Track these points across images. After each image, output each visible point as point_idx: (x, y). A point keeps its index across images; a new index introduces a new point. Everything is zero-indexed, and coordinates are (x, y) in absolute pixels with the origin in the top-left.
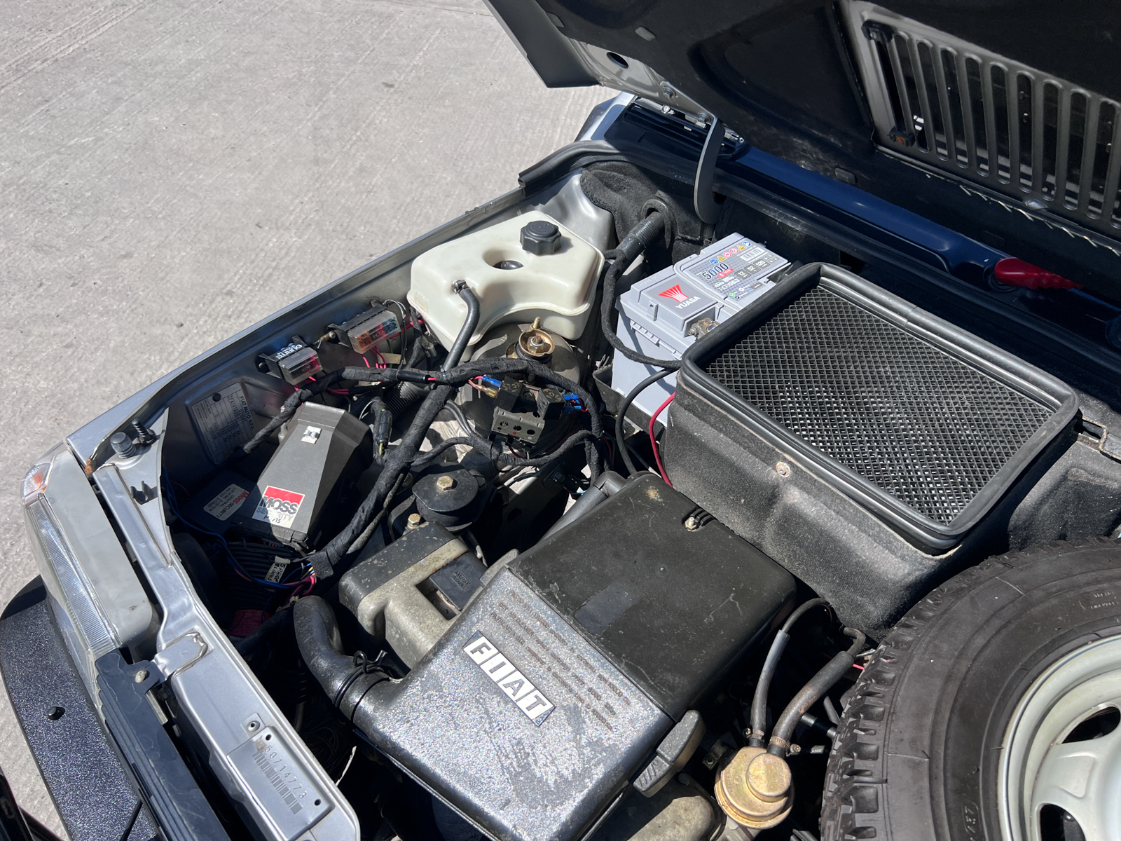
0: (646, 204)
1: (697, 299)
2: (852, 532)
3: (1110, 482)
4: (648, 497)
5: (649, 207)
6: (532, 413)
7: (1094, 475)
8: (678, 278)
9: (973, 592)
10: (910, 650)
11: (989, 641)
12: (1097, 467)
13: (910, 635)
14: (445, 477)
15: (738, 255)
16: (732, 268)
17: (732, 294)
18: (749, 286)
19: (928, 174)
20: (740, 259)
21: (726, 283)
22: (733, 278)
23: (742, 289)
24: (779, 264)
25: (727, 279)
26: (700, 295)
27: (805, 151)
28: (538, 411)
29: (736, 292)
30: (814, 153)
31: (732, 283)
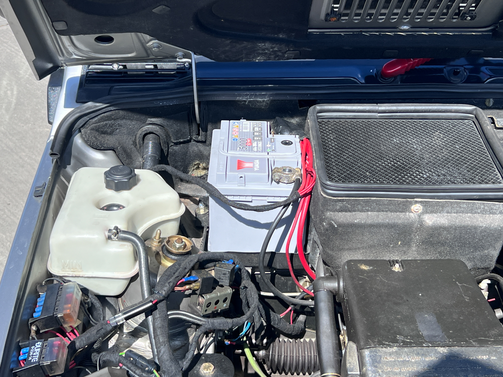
0: (140, 132)
1: (257, 161)
2: (470, 217)
5: (144, 133)
6: (218, 287)
8: (231, 157)
14: (204, 365)
15: (241, 131)
16: (248, 138)
17: (269, 150)
18: (269, 142)
19: (342, 34)
20: (245, 132)
21: (257, 147)
22: (256, 143)
23: (269, 146)
24: (265, 125)
25: (255, 144)
26: (256, 159)
27: (264, 50)
28: (220, 283)
29: (269, 148)
30: (272, 48)
31: (260, 145)
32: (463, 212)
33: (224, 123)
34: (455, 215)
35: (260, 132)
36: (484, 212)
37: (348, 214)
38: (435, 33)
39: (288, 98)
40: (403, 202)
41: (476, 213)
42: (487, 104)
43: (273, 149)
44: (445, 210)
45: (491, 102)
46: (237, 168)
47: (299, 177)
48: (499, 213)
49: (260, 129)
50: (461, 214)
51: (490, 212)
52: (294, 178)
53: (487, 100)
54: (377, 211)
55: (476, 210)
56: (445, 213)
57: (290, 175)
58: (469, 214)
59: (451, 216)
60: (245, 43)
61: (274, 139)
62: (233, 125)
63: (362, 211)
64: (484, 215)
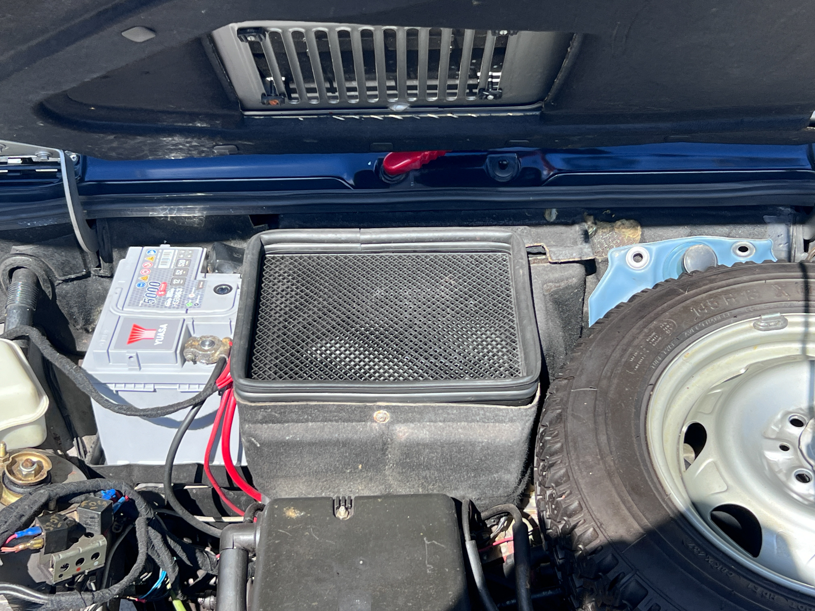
0: (2, 266)
1: (164, 326)
2: (464, 428)
3: (570, 281)
4: (291, 518)
6: (83, 537)
7: (558, 282)
8: (126, 319)
9: (569, 411)
10: (571, 478)
11: (607, 434)
12: (557, 275)
13: (561, 469)
15: (155, 267)
16: (164, 281)
17: (189, 304)
18: (194, 288)
19: (301, 118)
20: (161, 269)
21: (173, 298)
22: (173, 290)
23: (192, 295)
24: (197, 253)
25: (169, 294)
26: (163, 322)
27: (176, 145)
28: (88, 531)
29: (190, 301)
30: (187, 142)
31: (178, 295)
32: (453, 420)
33: (133, 251)
34: (441, 424)
35: (186, 269)
36: (485, 420)
37: (278, 426)
38: (449, 115)
39: (232, 212)
40: (359, 407)
41: (473, 421)
42: (547, 217)
43: (197, 302)
44: (427, 417)
45: (553, 214)
46: (127, 340)
47: (223, 355)
48: (509, 421)
49: (187, 262)
50: (450, 424)
51: (495, 420)
52: (217, 355)
53: (547, 212)
54: (321, 421)
55: (473, 418)
56: (426, 422)
57: (209, 352)
58: (463, 423)
59: (435, 427)
60: (140, 139)
61: (204, 281)
62: (146, 256)
63: (297, 421)
64: (486, 425)
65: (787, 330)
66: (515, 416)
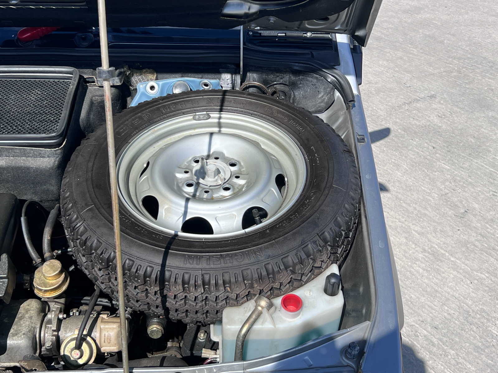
7: (101, 96)
9: (81, 153)
10: (70, 182)
12: (101, 93)
13: (67, 179)
34: (12, 158)
36: (35, 156)
38: (41, 7)
44: (4, 154)
48: (47, 157)
50: (17, 158)
51: (40, 156)
55: (28, 155)
56: (4, 157)
58: (23, 158)
59: (9, 159)
64: (36, 159)
65: (209, 120)
66: (50, 154)
